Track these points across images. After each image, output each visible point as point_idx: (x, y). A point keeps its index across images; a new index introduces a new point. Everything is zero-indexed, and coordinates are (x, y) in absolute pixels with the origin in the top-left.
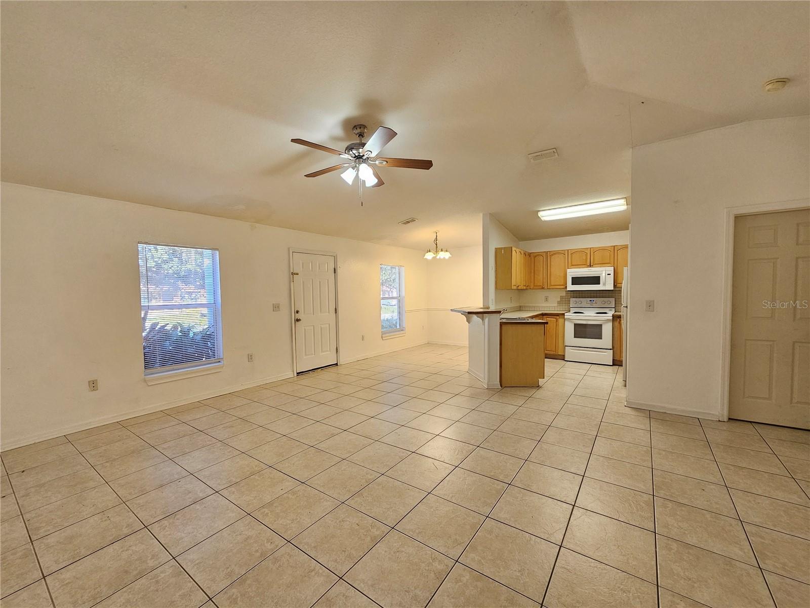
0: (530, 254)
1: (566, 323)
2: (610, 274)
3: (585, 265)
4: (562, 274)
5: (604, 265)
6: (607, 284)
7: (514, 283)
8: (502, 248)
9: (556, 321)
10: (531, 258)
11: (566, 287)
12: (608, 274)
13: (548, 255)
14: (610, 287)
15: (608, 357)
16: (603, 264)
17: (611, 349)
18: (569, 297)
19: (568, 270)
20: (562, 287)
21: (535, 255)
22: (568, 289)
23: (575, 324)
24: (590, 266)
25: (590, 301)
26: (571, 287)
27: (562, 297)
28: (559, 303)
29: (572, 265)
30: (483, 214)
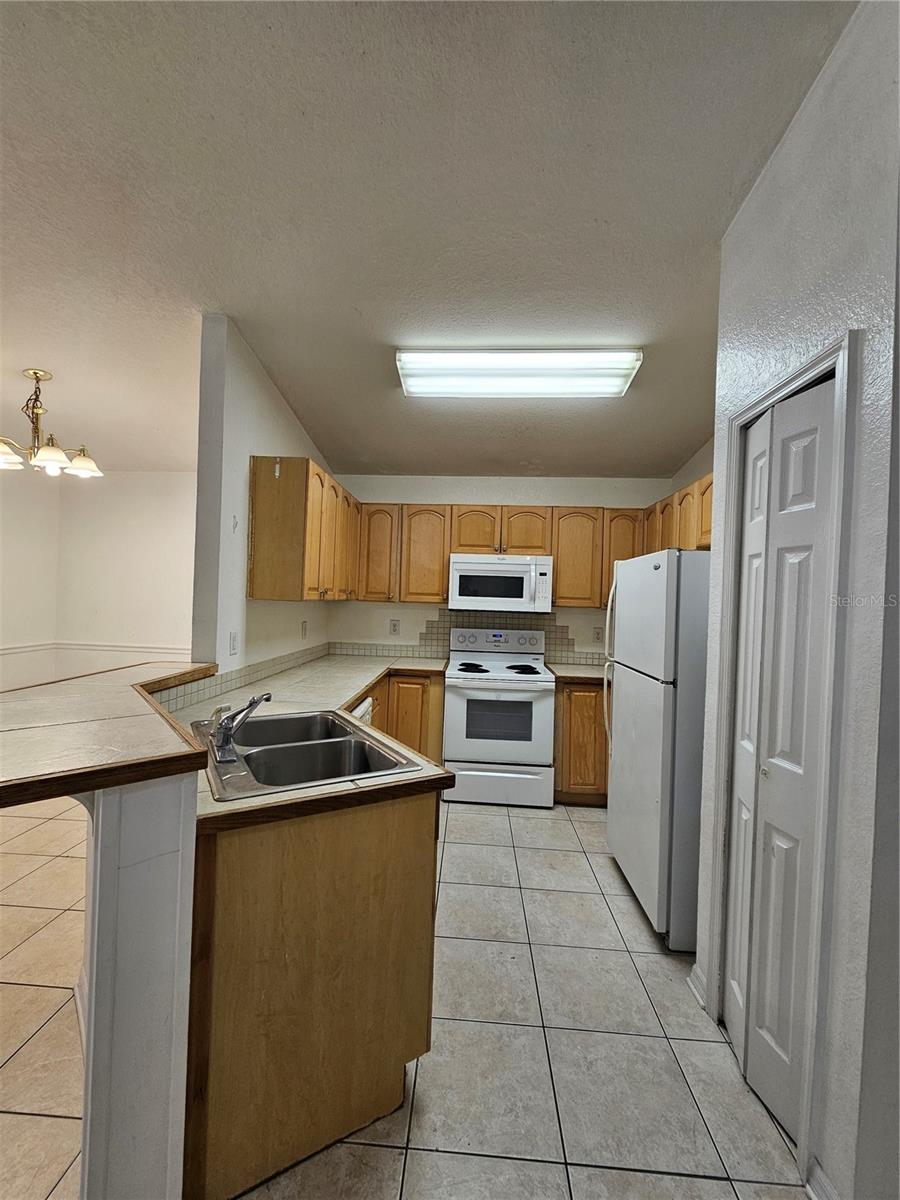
0: (359, 506)
1: (448, 696)
2: (545, 574)
3: (488, 546)
4: (436, 567)
5: (530, 551)
6: (537, 599)
7: (310, 580)
8: (272, 461)
9: (424, 692)
10: (361, 516)
11: (446, 600)
12: (541, 574)
13: (405, 513)
14: (544, 605)
15: (543, 785)
16: (525, 548)
17: (549, 766)
18: (447, 625)
19: (454, 557)
20: (437, 599)
21: (373, 508)
22: (452, 605)
23: (468, 700)
24: (501, 550)
25: (494, 636)
26: (458, 602)
27: (430, 625)
28: (423, 637)
29: (461, 545)
30: (205, 318)
